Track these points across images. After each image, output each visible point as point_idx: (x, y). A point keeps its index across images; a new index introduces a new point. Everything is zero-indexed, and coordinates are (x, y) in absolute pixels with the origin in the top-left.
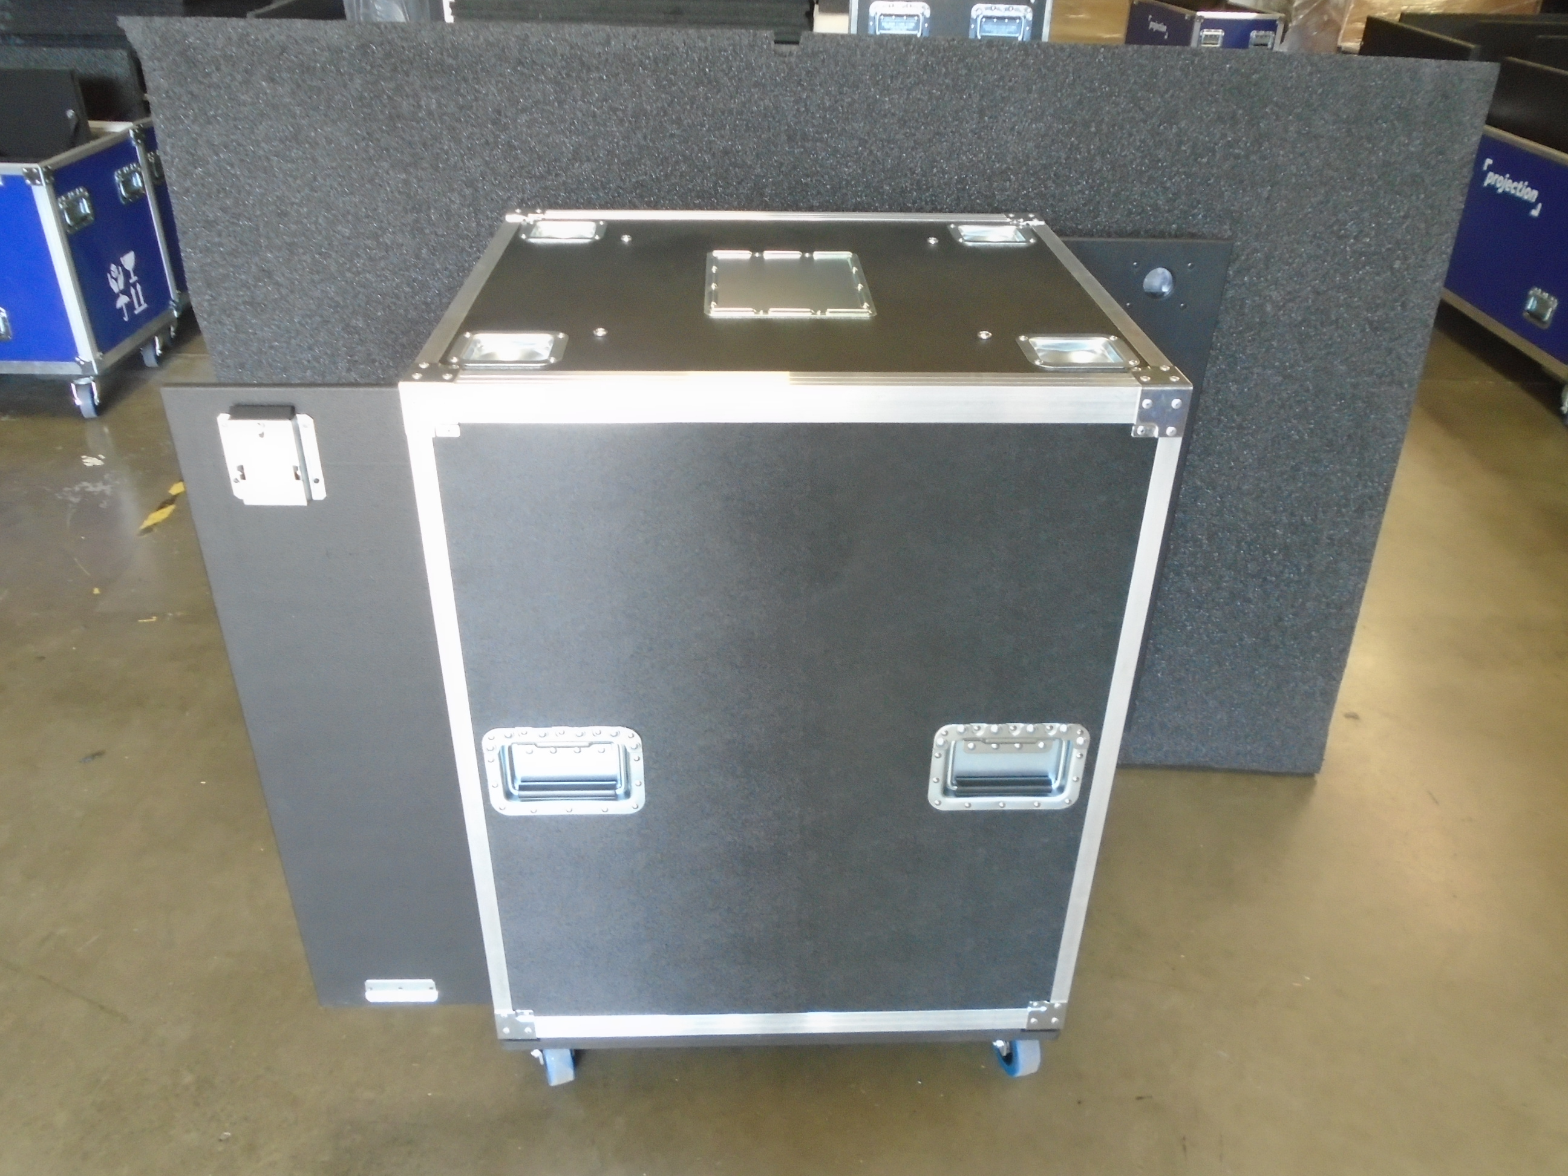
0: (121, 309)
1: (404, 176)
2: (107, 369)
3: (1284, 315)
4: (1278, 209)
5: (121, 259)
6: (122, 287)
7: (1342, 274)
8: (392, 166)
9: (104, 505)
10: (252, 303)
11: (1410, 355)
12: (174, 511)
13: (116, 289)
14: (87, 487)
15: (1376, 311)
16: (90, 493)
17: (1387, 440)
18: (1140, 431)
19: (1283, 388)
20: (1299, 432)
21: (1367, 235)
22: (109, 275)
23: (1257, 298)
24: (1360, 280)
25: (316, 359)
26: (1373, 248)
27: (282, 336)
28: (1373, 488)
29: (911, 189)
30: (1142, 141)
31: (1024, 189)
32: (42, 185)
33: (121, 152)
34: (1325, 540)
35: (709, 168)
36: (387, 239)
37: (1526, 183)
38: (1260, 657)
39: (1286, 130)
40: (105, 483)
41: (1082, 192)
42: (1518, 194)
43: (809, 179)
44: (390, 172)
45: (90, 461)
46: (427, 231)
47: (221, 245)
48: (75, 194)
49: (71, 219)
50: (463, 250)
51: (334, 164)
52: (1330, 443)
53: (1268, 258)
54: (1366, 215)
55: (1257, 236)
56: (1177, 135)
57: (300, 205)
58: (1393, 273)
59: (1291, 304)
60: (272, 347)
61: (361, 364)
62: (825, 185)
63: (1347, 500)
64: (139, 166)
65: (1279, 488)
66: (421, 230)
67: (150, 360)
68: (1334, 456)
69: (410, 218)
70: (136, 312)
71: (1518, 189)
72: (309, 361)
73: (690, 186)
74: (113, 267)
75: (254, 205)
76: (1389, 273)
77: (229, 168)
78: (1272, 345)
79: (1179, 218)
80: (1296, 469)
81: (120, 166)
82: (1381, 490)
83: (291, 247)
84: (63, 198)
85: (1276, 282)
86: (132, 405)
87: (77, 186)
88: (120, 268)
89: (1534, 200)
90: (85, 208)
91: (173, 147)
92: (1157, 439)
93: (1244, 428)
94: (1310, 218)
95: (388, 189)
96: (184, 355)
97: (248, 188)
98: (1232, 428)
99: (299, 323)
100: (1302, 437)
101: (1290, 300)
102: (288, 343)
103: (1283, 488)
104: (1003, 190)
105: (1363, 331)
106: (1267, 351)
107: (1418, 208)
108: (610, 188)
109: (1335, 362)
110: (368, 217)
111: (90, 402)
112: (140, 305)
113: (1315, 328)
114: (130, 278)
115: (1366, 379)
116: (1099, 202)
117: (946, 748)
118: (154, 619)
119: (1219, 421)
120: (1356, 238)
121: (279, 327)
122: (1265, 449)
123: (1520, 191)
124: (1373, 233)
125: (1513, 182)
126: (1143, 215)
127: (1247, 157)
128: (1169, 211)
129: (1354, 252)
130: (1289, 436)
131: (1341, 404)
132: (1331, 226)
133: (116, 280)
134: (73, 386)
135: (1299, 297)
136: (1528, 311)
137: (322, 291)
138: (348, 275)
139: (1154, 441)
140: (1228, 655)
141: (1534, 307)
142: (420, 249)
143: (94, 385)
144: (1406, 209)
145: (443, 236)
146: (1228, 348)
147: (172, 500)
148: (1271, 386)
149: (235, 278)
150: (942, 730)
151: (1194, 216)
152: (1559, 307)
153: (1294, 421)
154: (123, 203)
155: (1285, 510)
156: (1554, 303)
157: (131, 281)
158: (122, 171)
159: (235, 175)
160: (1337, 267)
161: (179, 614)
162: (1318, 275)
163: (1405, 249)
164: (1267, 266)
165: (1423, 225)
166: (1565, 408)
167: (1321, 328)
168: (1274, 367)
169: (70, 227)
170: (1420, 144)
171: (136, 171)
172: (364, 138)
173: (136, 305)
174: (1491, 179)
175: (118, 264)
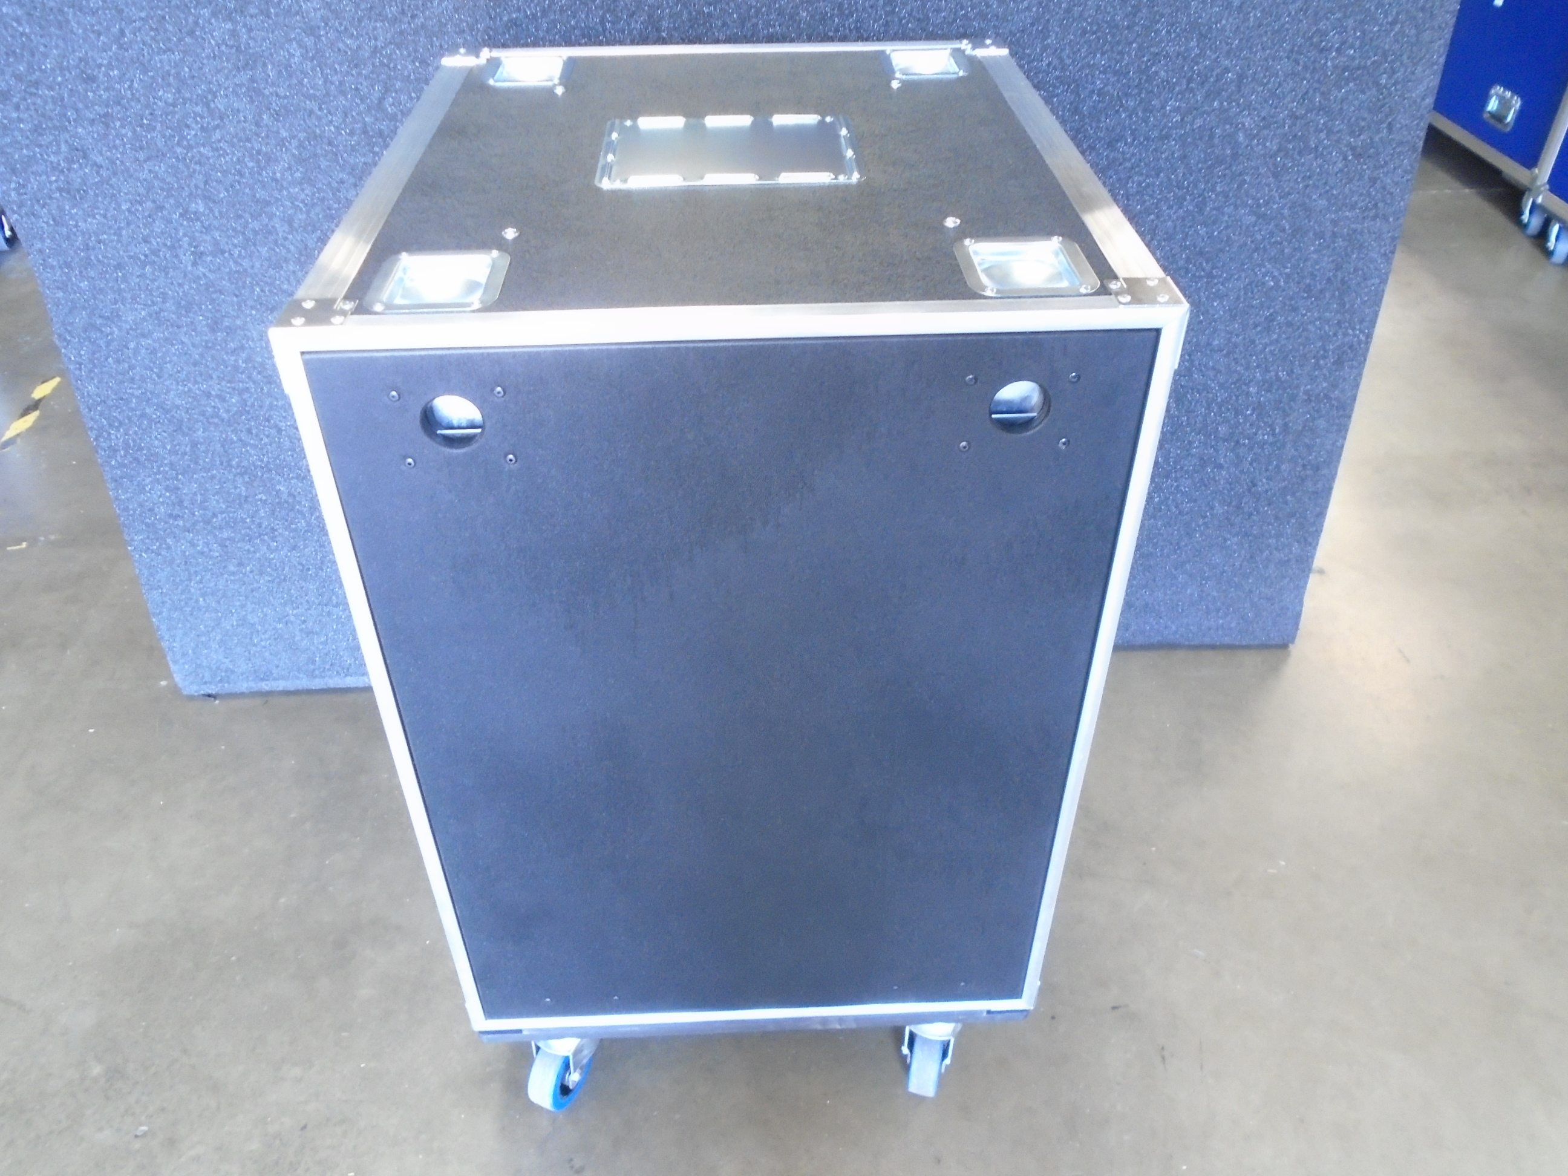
1: (229, 26)
3: (1258, 144)
4: (1252, 19)
7: (1323, 94)
8: (214, 14)
10: (66, 190)
11: (1397, 184)
12: (39, 418)
15: (1359, 135)
17: (1369, 283)
19: (1256, 228)
20: (1274, 278)
21: (1352, 46)
23: (1228, 127)
24: (1343, 100)
25: (155, 252)
26: (1357, 62)
27: (110, 228)
28: (1355, 336)
29: (832, 15)
31: (962, 9)
34: (1302, 396)
36: (220, 104)
38: (1231, 526)
41: (1028, 9)
43: (712, 8)
44: (213, 21)
46: (267, 92)
47: (20, 120)
50: (311, 112)
51: (143, 15)
52: (1308, 289)
53: (1241, 77)
54: (1350, 22)
55: (1228, 53)
57: (110, 66)
58: (1378, 91)
59: (1266, 132)
60: (99, 242)
61: (208, 256)
62: (731, 15)
63: (1326, 351)
65: (1253, 342)
66: (259, 92)
68: (1312, 303)
69: (244, 77)
72: (146, 256)
73: (573, 23)
75: (53, 70)
76: (1374, 90)
77: (15, 24)
78: (1245, 180)
79: (1138, 35)
80: (1270, 319)
82: (1362, 337)
83: (106, 119)
85: (1248, 106)
93: (1215, 277)
94: (1287, 30)
95: (213, 42)
97: (42, 49)
98: (1201, 277)
99: (129, 210)
100: (1277, 283)
101: (1264, 127)
102: (120, 235)
103: (1257, 342)
104: (938, 11)
105: (1345, 158)
106: (1240, 187)
107: (1407, 12)
108: (478, 30)
109: (1314, 197)
110: (193, 77)
113: (1293, 159)
115: (1347, 213)
116: (1048, 20)
118: (24, 545)
119: (1187, 271)
120: (1338, 50)
121: (105, 216)
122: (1238, 298)
124: (1357, 44)
126: (1099, 34)
128: (1128, 27)
129: (1335, 67)
130: (1263, 284)
131: (1320, 244)
132: (1311, 38)
135: (1276, 123)
136: (1489, 112)
137: (150, 171)
138: (179, 150)
140: (1199, 526)
141: (1495, 108)
142: (260, 115)
144: (1394, 13)
145: (286, 97)
146: (1196, 186)
147: (35, 405)
148: (1244, 227)
149: (45, 161)
151: (1157, 32)
152: (1521, 106)
153: (1268, 266)
155: (1258, 366)
156: (1517, 103)
159: (22, 34)
160: (1316, 85)
161: (52, 537)
162: (1296, 95)
163: (1393, 61)
164: (1239, 88)
165: (1413, 32)
166: (1526, 217)
167: (1298, 158)
168: (1246, 205)
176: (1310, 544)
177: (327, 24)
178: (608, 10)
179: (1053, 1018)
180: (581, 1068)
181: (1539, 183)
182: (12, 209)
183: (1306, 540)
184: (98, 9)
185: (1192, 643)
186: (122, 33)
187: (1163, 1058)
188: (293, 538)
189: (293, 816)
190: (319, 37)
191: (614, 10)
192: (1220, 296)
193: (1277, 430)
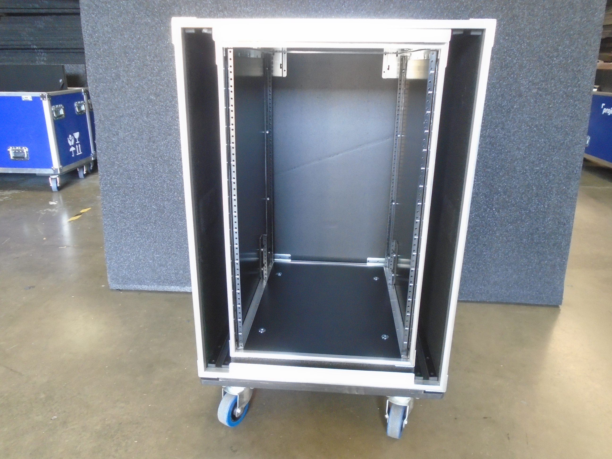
0: (71, 152)
2: (63, 173)
4: (523, 47)
5: (74, 134)
6: (73, 144)
9: (54, 215)
12: (81, 217)
13: (70, 145)
14: (49, 210)
15: (568, 89)
16: (49, 212)
22: (68, 138)
26: (564, 61)
32: (46, 100)
33: (78, 96)
40: (56, 209)
45: (51, 203)
48: (59, 106)
49: (56, 115)
51: (147, 33)
64: (84, 102)
67: (81, 174)
74: (70, 136)
77: (107, 34)
81: (77, 101)
84: (54, 107)
86: (72, 189)
87: (60, 104)
88: (73, 137)
90: (62, 112)
96: (94, 175)
105: (563, 97)
111: (56, 185)
114: (76, 141)
118: (65, 247)
120: (557, 58)
122: (525, 151)
129: (556, 64)
133: (71, 141)
134: (50, 179)
143: (58, 178)
147: (80, 214)
154: (77, 114)
157: (77, 143)
158: (78, 103)
159: (109, 37)
161: (76, 246)
162: (542, 73)
163: (578, 62)
164: (520, 71)
167: (545, 96)
168: (526, 114)
169: (55, 117)
170: (580, 17)
171: (83, 104)
172: (159, 23)
173: (78, 152)
174: (605, 111)
175: (72, 135)
176: (564, 259)
179: (456, 419)
180: (242, 408)
182: (92, 95)
183: (562, 257)
184: (134, 30)
185: (517, 302)
186: (140, 38)
187: (509, 438)
188: (162, 225)
189: (141, 326)
193: (546, 206)
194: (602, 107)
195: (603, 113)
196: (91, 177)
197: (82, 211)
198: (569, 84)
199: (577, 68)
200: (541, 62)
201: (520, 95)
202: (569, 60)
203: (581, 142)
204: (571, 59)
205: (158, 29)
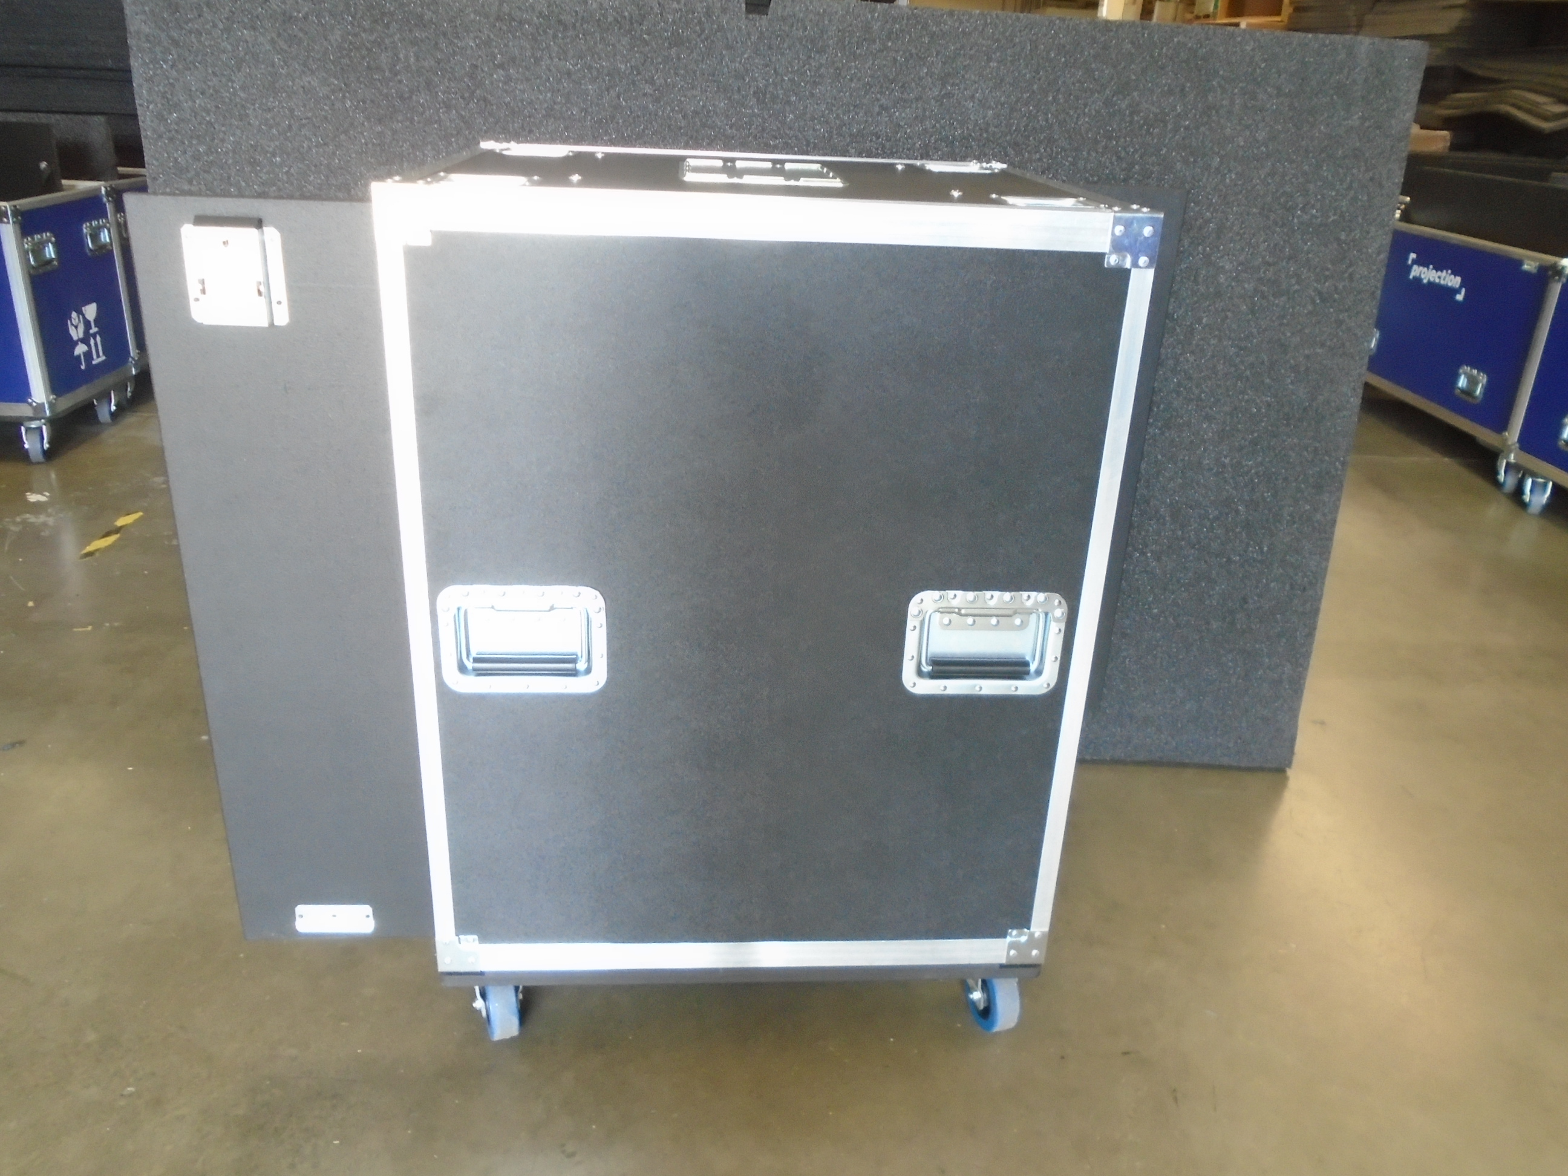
0: (79, 356)
1: (379, 128)
2: (59, 414)
3: (1237, 285)
4: (1228, 181)
5: (83, 308)
6: (81, 335)
8: (368, 118)
9: (45, 533)
12: (119, 539)
13: (75, 338)
14: (28, 519)
15: (1325, 283)
16: (31, 523)
17: (1341, 415)
18: (1112, 260)
19: (1239, 359)
20: (1256, 405)
21: (1313, 207)
22: (69, 322)
23: (1211, 269)
24: (1308, 252)
26: (1319, 219)
30: (1097, 112)
32: (9, 223)
33: (91, 207)
34: (1286, 517)
35: (681, 128)
37: (1450, 271)
38: (1226, 642)
39: (1232, 103)
40: (49, 515)
42: (1442, 282)
44: (366, 124)
45: (33, 498)
48: (42, 237)
49: (35, 260)
51: (310, 115)
52: (1287, 417)
53: (1220, 228)
54: (1311, 187)
55: (1209, 206)
56: (1130, 106)
57: (274, 155)
58: (1339, 245)
59: (1244, 275)
63: (1306, 476)
64: (108, 223)
65: (1240, 463)
67: (103, 415)
68: (1291, 430)
70: (94, 362)
71: (1442, 279)
74: (74, 315)
75: (227, 153)
76: (1335, 245)
77: (204, 114)
78: (1227, 316)
81: (90, 221)
84: (29, 239)
85: (1228, 252)
86: (83, 455)
87: (46, 231)
88: (81, 316)
89: (1457, 286)
90: (50, 252)
91: (150, 90)
92: (1130, 270)
93: (1203, 401)
95: (363, 141)
96: (138, 414)
97: (221, 135)
98: (1191, 400)
101: (1242, 271)
103: (1243, 463)
105: (1313, 302)
109: (1289, 334)
111: (39, 446)
112: (98, 356)
113: (1268, 300)
114: (91, 328)
115: (1318, 350)
117: (921, 619)
118: (89, 628)
120: (1303, 210)
122: (1224, 422)
123: (1444, 280)
124: (1318, 205)
125: (1437, 271)
127: (1197, 128)
129: (1301, 223)
133: (76, 327)
134: (23, 429)
136: (1460, 388)
139: (1128, 272)
141: (1465, 385)
143: (44, 428)
147: (117, 530)
150: (917, 598)
152: (1488, 381)
154: (89, 254)
156: (1483, 379)
157: (91, 331)
158: (91, 224)
159: (209, 122)
161: (116, 624)
162: (1268, 245)
163: (1350, 221)
164: (1219, 237)
165: (1365, 198)
166: (1501, 477)
167: (1272, 299)
168: (1230, 338)
169: (33, 267)
170: (1359, 118)
171: (105, 226)
172: (341, 89)
173: (95, 356)
174: (1416, 271)
175: (80, 312)
176: (1302, 665)
177: (458, 133)
178: (691, 137)
181: (1510, 443)
183: (1297, 661)
184: (274, 107)
185: (1192, 761)
186: (290, 126)
187: (1176, 1099)
190: (450, 144)
191: (696, 137)
192: (1208, 418)
193: (1265, 549)
194: (1410, 262)
195: (1411, 277)
196: (131, 419)
197: (121, 522)
198: (1327, 273)
199: (1347, 235)
200: (1268, 218)
201: (1218, 294)
202: (1330, 217)
203: (1349, 406)
204: (1334, 214)
205: (338, 105)
